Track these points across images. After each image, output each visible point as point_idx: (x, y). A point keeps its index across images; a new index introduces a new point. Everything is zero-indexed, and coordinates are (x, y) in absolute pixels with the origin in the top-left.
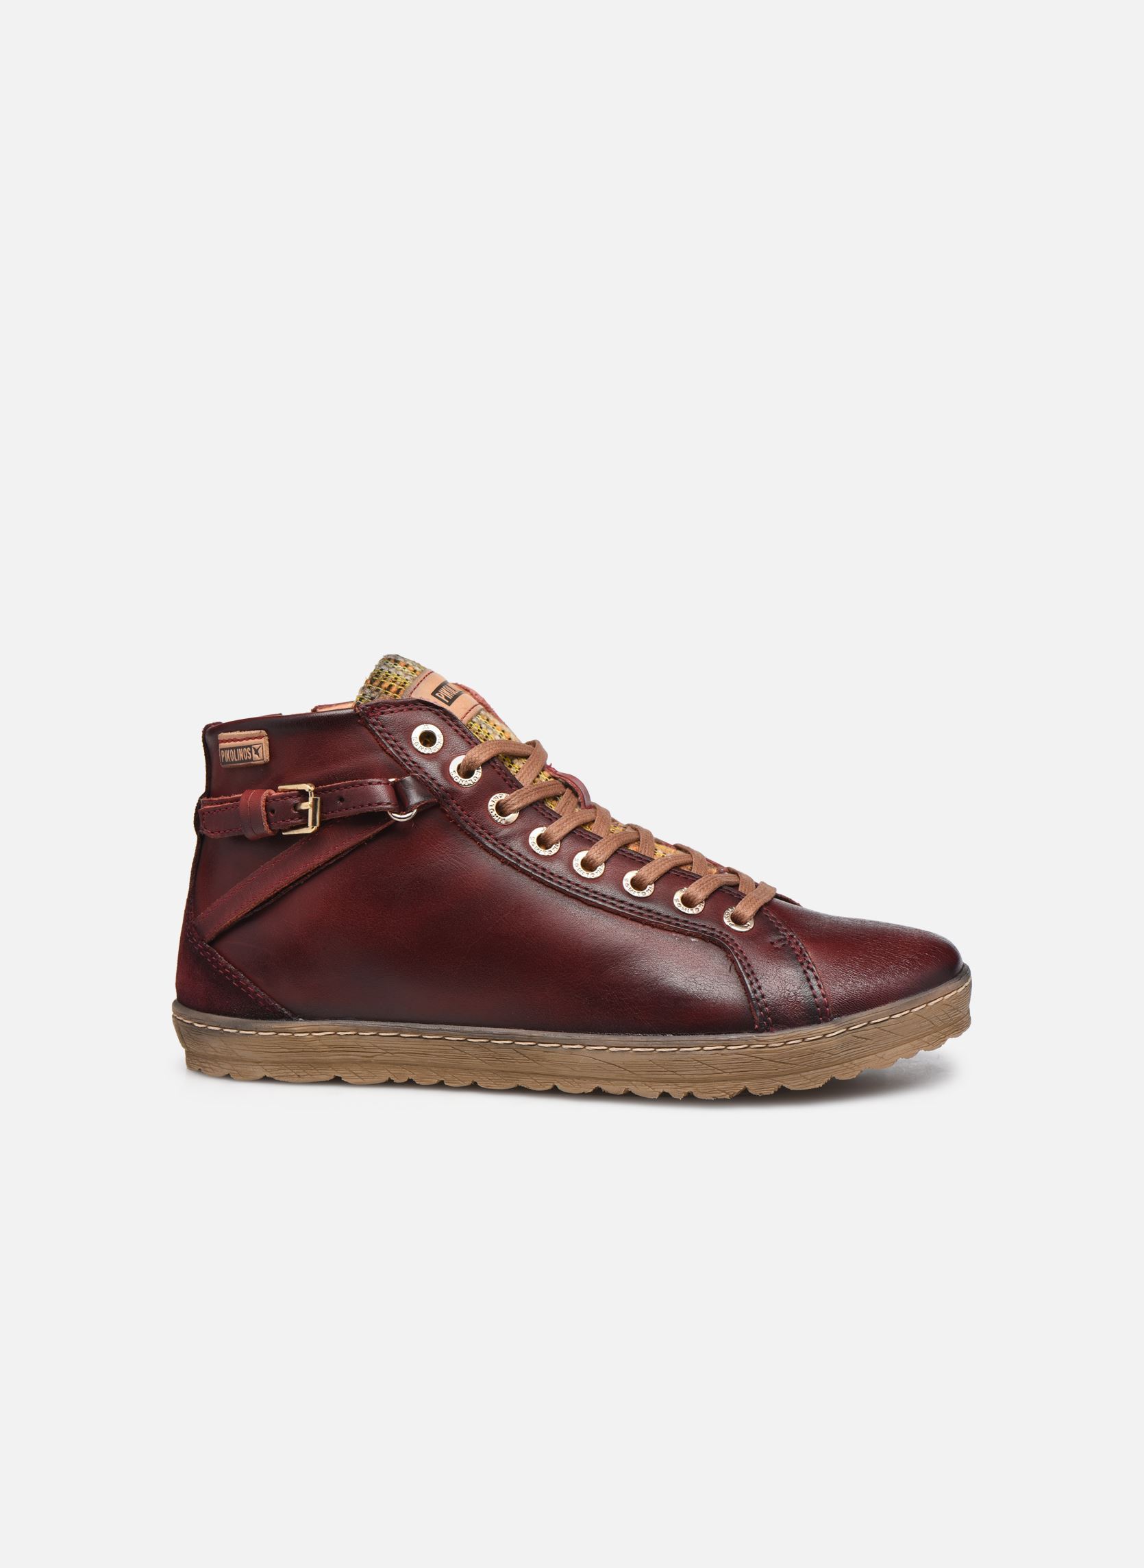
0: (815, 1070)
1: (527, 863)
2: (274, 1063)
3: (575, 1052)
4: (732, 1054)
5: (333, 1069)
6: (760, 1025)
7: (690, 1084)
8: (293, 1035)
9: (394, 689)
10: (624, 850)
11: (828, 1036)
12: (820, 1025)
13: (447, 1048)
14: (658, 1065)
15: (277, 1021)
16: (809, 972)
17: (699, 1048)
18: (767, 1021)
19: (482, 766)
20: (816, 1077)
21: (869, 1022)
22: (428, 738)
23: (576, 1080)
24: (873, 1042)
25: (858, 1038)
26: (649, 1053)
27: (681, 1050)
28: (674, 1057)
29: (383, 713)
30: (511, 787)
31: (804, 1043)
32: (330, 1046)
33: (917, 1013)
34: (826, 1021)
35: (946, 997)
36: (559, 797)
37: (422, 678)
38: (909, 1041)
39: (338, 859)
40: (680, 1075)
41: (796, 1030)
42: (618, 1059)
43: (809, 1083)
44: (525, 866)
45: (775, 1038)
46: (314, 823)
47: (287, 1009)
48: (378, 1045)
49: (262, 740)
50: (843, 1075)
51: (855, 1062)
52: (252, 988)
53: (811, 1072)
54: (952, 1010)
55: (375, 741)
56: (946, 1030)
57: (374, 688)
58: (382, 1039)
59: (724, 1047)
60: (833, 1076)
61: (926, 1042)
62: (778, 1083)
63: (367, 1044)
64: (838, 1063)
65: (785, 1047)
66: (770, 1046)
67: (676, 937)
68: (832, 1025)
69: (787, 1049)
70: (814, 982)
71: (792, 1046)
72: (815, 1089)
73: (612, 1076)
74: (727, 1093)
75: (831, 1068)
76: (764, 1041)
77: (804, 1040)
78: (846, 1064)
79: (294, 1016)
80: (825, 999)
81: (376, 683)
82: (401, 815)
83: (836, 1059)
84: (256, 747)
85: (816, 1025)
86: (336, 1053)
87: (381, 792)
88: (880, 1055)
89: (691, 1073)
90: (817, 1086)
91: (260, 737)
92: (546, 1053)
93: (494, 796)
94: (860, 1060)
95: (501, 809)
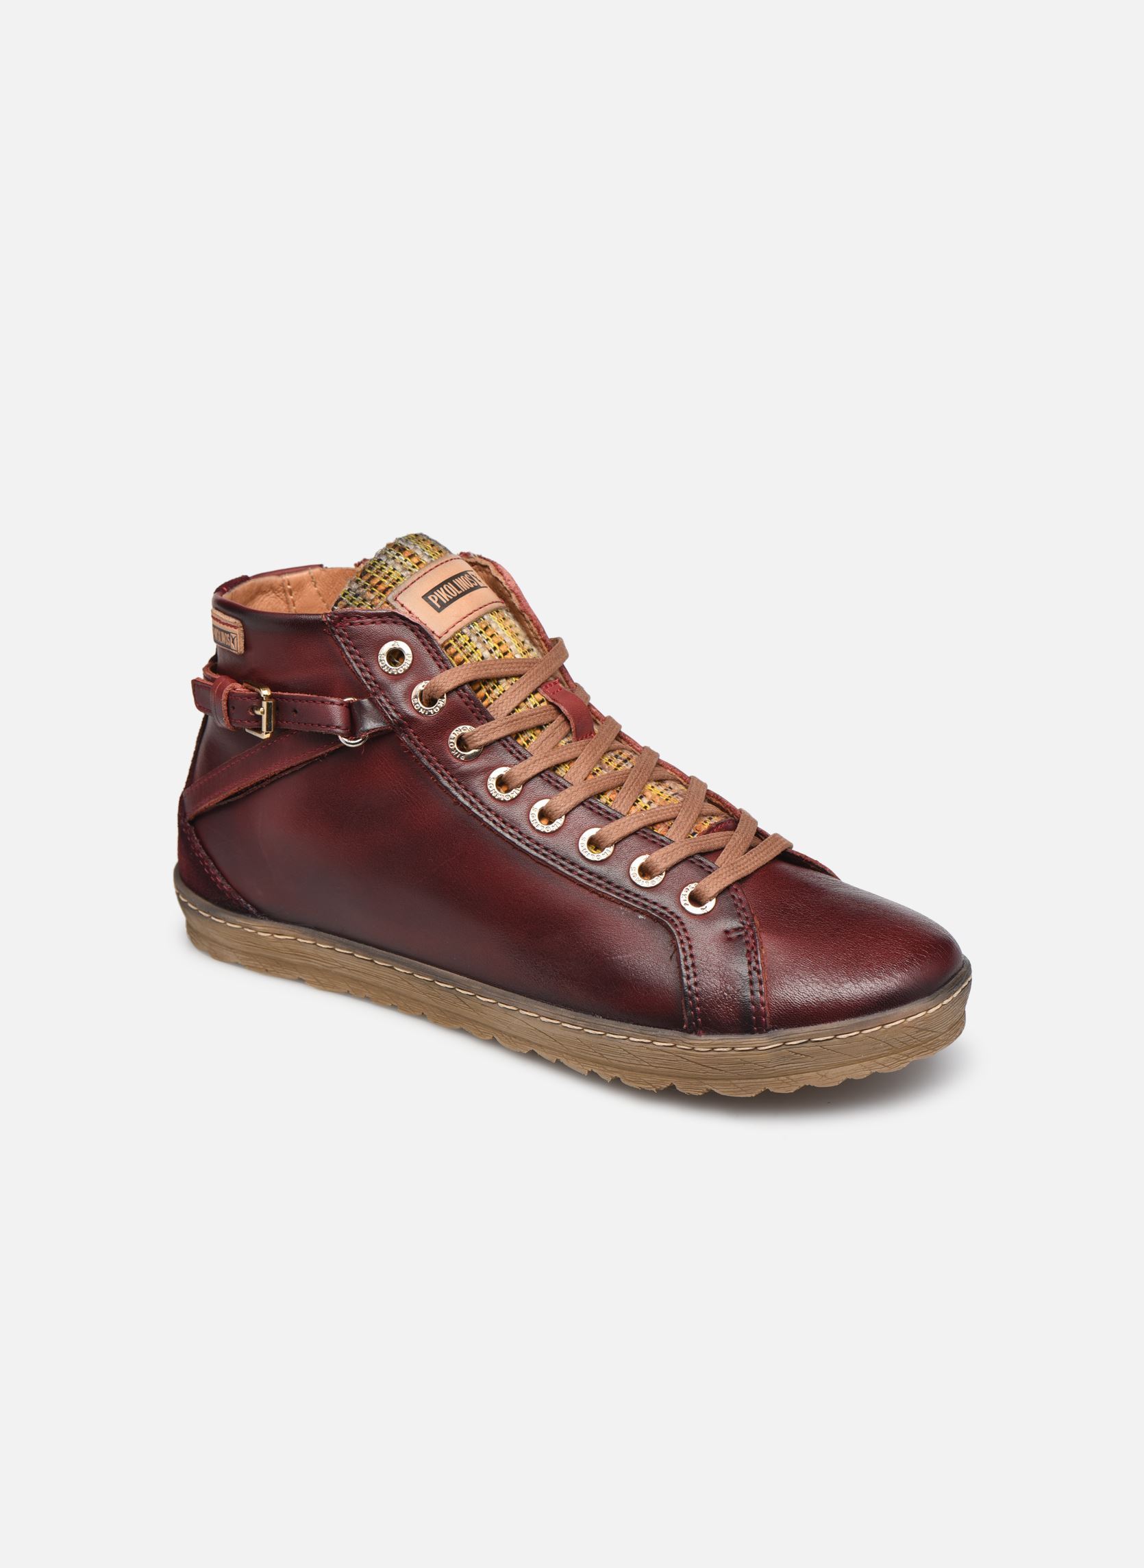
0: (744, 1079)
1: (480, 807)
2: (244, 953)
3: (509, 1013)
4: (658, 1050)
5: (297, 971)
6: (690, 1025)
7: (617, 1070)
8: (256, 932)
9: (382, 587)
10: (593, 801)
11: (759, 1049)
12: (753, 1036)
13: (396, 977)
14: (585, 1045)
15: (243, 916)
16: (755, 973)
17: (625, 1037)
18: (697, 1022)
19: (447, 694)
20: (747, 1087)
21: (809, 1040)
22: (395, 656)
23: (513, 1038)
24: (813, 1059)
25: (796, 1054)
26: (577, 1031)
27: (608, 1035)
28: (600, 1041)
29: (351, 624)
30: (479, 719)
31: (733, 1052)
32: (291, 950)
33: (868, 1035)
34: (760, 1032)
35: (909, 1019)
36: (545, 725)
37: (439, 563)
38: (859, 1061)
39: (292, 770)
40: (607, 1059)
41: (726, 1037)
42: (547, 1029)
43: (739, 1091)
44: (479, 810)
45: (703, 1043)
46: (268, 729)
47: (253, 906)
48: (335, 959)
49: (237, 631)
50: (778, 1088)
51: (793, 1077)
52: (220, 880)
53: (742, 1081)
54: (917, 1032)
55: (340, 654)
56: (909, 1051)
57: (363, 581)
58: (338, 954)
59: (649, 1041)
60: (767, 1088)
61: (880, 1064)
62: (707, 1086)
63: (326, 956)
64: (774, 1075)
65: (712, 1053)
66: (696, 1049)
67: (623, 911)
68: (765, 1039)
69: (715, 1056)
70: (757, 986)
71: (720, 1053)
72: (747, 1098)
73: (545, 1044)
74: (654, 1087)
75: (764, 1080)
76: (690, 1044)
77: (733, 1049)
78: (782, 1078)
79: (260, 913)
80: (763, 1008)
81: (366, 577)
82: (351, 740)
83: (769, 1072)
84: (234, 636)
85: (747, 1036)
86: (298, 957)
87: (337, 713)
88: (822, 1072)
89: (618, 1059)
90: (749, 1096)
91: (235, 627)
92: (483, 1007)
93: (457, 729)
94: (799, 1076)
95: (461, 742)
